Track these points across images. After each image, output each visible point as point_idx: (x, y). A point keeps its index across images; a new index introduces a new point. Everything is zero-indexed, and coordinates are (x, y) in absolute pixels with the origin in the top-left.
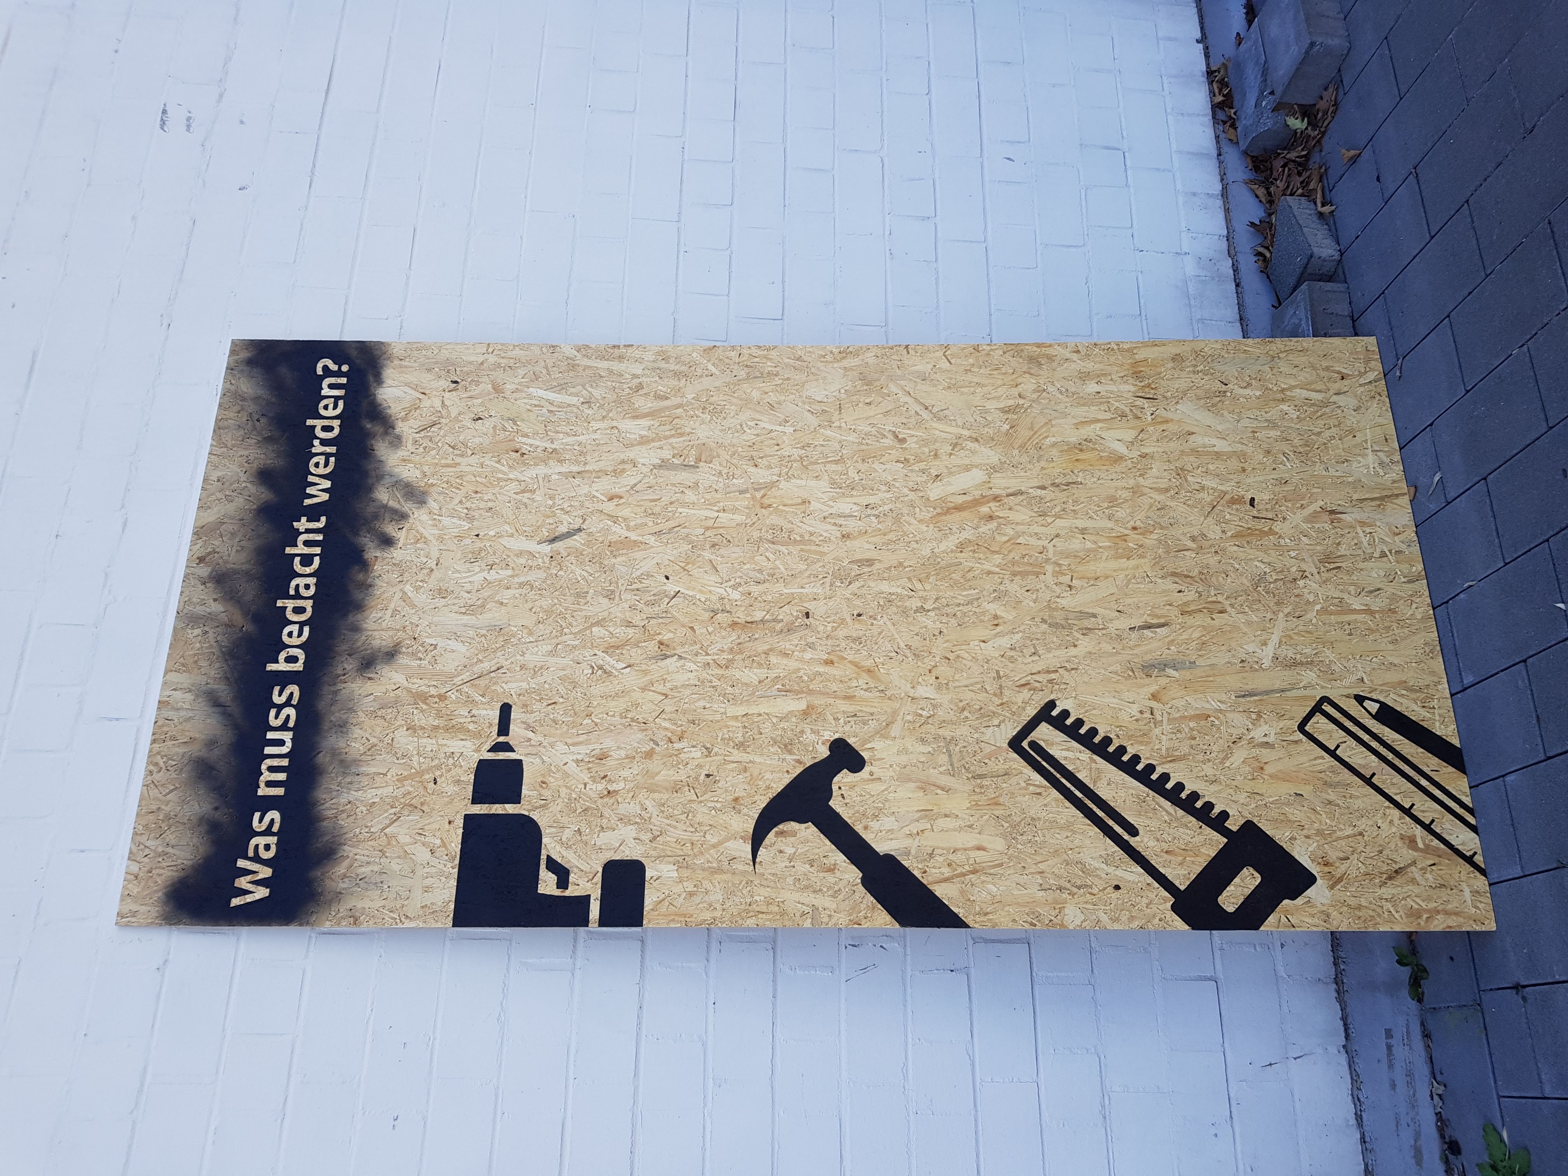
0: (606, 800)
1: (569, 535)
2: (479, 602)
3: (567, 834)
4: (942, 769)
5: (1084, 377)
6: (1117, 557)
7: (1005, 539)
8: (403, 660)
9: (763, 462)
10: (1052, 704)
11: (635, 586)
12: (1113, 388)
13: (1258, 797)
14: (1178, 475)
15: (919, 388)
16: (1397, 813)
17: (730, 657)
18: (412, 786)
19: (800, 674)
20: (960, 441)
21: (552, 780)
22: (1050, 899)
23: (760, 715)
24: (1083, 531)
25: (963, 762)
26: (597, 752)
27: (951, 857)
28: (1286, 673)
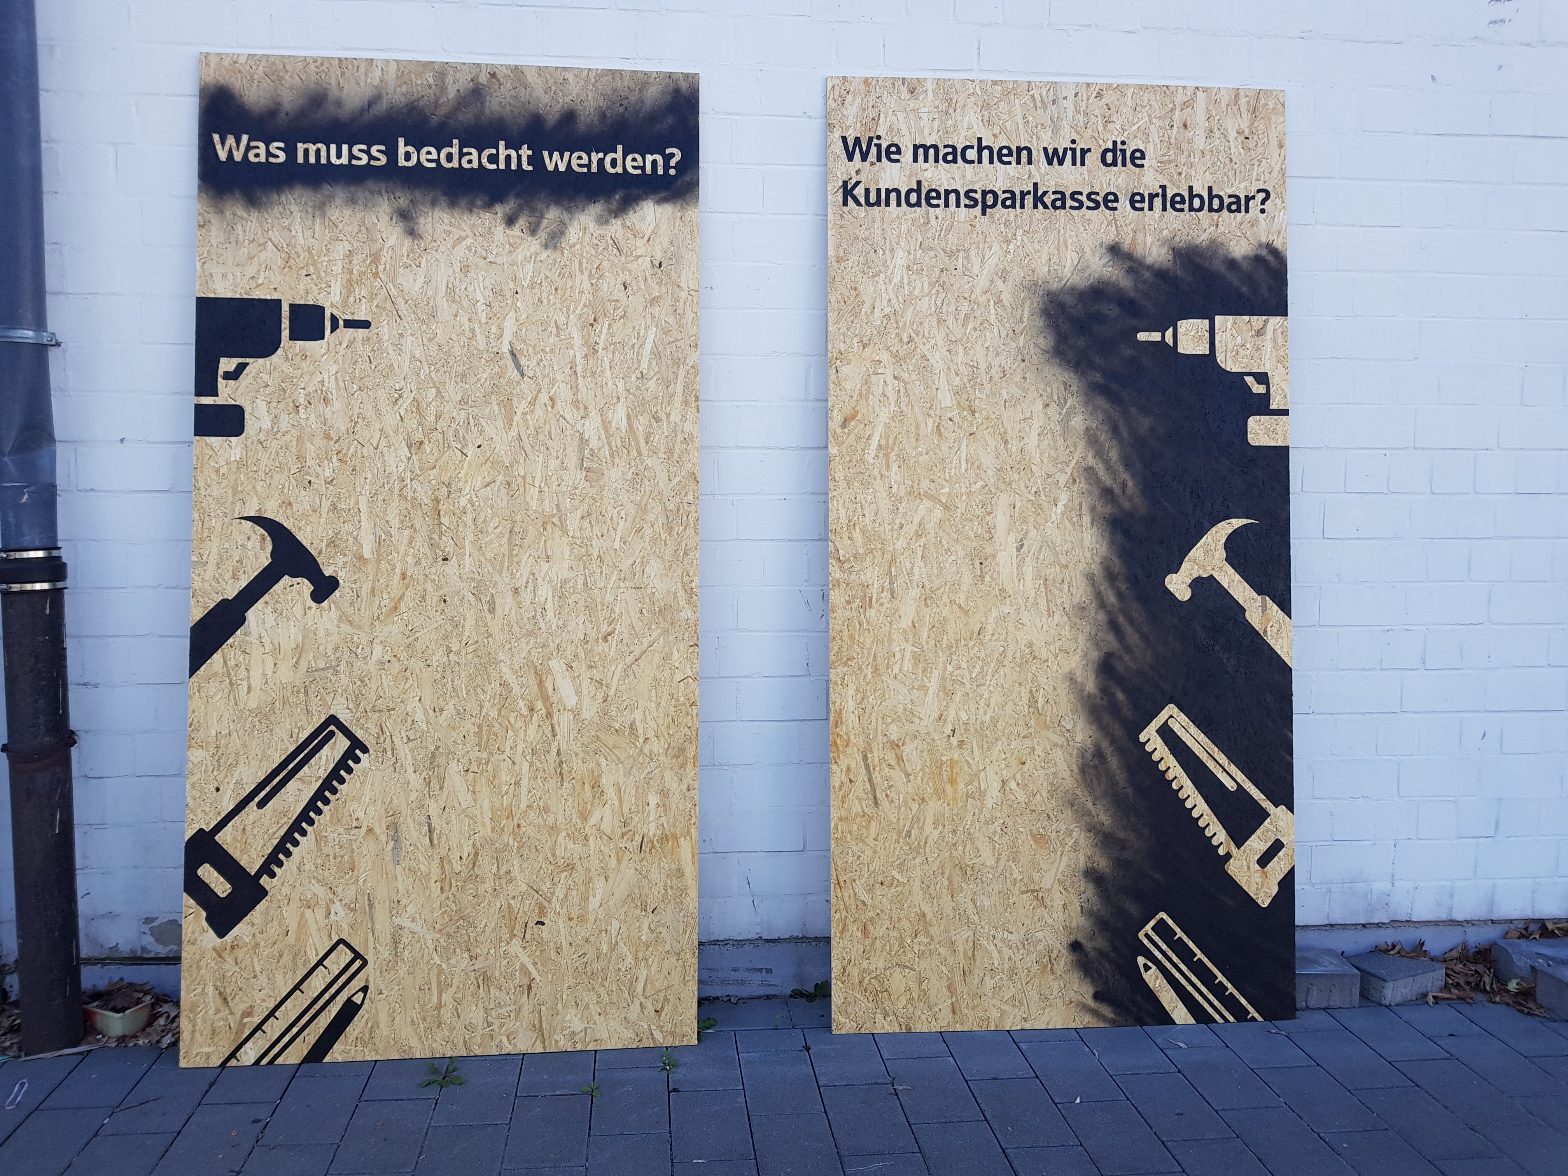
0: (291, 404)
1: (518, 366)
2: (457, 298)
3: (265, 377)
4: (313, 662)
5: (664, 794)
6: (493, 810)
7: (512, 720)
8: (407, 242)
9: (586, 524)
10: (365, 750)
11: (472, 421)
12: (652, 818)
13: (286, 902)
14: (568, 865)
15: (656, 655)
16: (272, 1006)
17: (409, 498)
18: (304, 259)
19: (393, 553)
20: (604, 687)
21: (308, 363)
22: (210, 739)
23: (359, 522)
24: (517, 784)
25: (318, 679)
26: (330, 396)
27: (243, 667)
28: (388, 936)
